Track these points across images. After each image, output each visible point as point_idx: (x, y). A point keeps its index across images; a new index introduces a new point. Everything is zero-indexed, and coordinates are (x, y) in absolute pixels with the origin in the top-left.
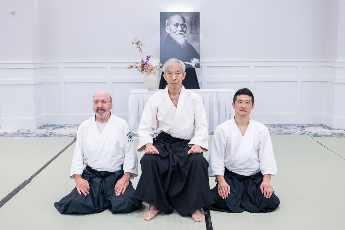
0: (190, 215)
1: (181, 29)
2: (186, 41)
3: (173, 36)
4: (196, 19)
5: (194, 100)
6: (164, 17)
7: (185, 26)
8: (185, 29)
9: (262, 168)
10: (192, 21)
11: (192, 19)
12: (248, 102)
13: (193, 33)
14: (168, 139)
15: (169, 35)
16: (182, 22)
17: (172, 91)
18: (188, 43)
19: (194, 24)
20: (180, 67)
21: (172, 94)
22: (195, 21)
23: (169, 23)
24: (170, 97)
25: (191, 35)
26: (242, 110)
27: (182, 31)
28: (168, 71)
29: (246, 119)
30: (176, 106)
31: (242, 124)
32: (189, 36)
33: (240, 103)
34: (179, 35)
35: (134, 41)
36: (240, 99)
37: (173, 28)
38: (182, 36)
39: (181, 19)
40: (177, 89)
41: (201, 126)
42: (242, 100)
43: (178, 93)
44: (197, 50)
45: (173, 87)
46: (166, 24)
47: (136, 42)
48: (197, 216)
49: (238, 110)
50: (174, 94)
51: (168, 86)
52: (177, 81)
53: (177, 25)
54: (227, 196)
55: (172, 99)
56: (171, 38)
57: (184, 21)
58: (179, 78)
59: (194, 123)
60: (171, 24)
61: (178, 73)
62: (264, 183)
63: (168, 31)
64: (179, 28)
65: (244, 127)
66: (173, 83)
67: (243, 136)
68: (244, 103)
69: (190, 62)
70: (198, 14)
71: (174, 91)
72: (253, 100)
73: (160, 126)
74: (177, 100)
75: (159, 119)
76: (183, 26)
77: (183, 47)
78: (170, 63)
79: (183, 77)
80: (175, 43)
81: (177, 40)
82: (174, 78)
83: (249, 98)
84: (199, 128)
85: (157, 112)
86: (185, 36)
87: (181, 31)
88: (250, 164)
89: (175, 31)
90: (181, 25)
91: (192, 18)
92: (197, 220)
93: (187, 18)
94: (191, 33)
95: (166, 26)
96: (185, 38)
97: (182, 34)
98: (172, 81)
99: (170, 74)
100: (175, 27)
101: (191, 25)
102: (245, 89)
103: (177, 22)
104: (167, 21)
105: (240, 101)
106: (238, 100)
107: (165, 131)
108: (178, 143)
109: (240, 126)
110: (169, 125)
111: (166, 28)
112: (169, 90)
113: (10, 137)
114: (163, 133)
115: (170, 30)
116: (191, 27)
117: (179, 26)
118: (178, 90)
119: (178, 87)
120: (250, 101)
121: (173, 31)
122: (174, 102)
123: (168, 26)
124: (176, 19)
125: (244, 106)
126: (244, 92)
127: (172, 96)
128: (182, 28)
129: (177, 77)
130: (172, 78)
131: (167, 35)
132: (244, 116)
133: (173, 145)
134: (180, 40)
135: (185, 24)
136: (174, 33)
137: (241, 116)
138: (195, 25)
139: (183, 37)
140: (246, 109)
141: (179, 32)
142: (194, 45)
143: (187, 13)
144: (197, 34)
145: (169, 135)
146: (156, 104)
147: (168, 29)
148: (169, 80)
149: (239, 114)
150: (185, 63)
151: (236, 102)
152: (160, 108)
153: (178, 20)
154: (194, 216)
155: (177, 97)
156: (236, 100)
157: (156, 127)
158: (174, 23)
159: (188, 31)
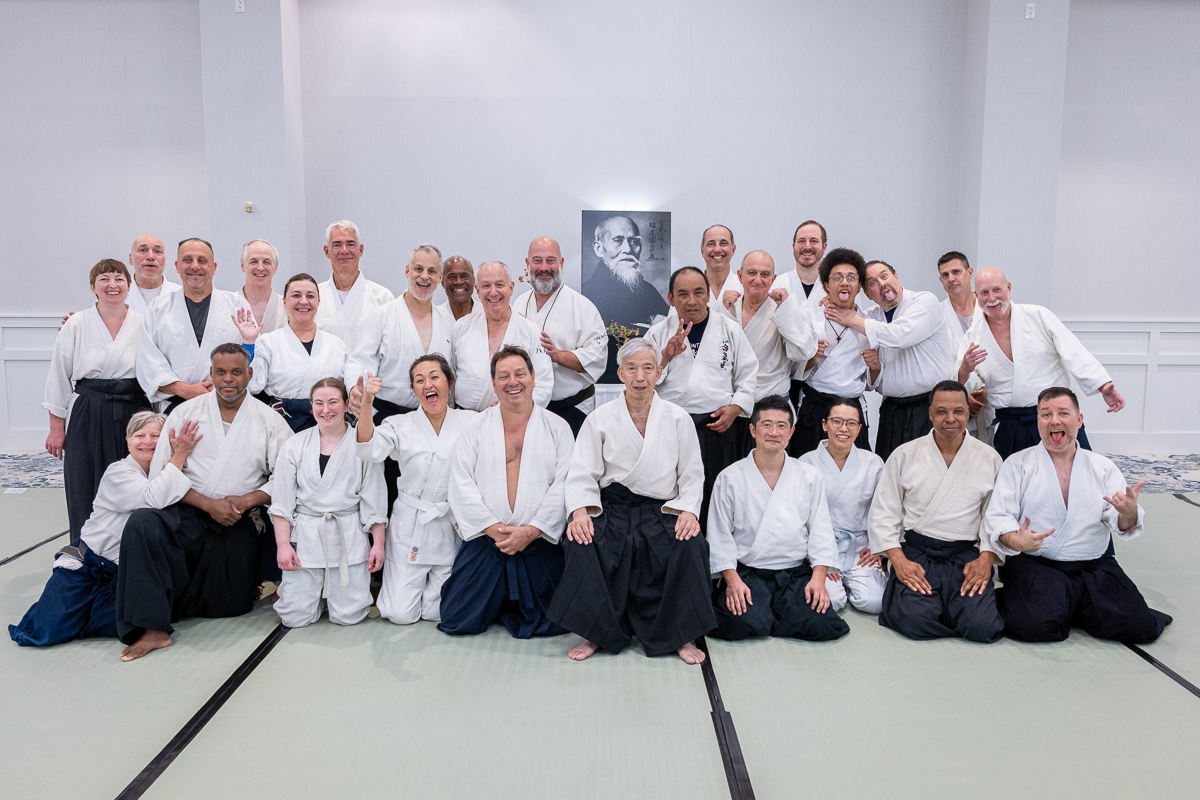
1: (628, 249)
2: (640, 277)
3: (612, 264)
4: (662, 226)
5: (678, 421)
6: (593, 220)
7: (638, 242)
8: (638, 249)
9: (812, 555)
10: (653, 231)
11: (654, 227)
13: (655, 257)
14: (623, 498)
15: (602, 261)
16: (631, 234)
17: (633, 403)
18: (644, 279)
19: (657, 238)
20: (652, 357)
21: (634, 409)
22: (660, 230)
23: (603, 236)
24: (631, 416)
25: (652, 262)
26: (771, 439)
27: (632, 252)
28: (628, 363)
29: (777, 456)
30: (643, 435)
31: (771, 469)
32: (647, 265)
33: (767, 425)
34: (625, 262)
36: (765, 419)
37: (612, 246)
38: (632, 264)
39: (629, 227)
40: (644, 400)
42: (770, 419)
43: (646, 406)
44: (664, 296)
45: (637, 396)
46: (597, 238)
48: (688, 653)
49: (765, 440)
50: (638, 410)
51: (625, 393)
52: (645, 384)
53: (620, 239)
54: (745, 611)
55: (634, 420)
56: (608, 268)
57: (636, 230)
58: (648, 376)
59: (677, 468)
60: (606, 237)
61: (648, 368)
62: (813, 584)
63: (599, 253)
64: (626, 247)
65: (775, 474)
66: (637, 388)
67: (774, 491)
68: (775, 426)
69: (650, 323)
70: (668, 214)
71: (639, 403)
72: (791, 419)
73: (608, 472)
74: (645, 421)
75: (608, 459)
76: (634, 241)
77: (633, 288)
78: (632, 346)
79: (657, 376)
80: (614, 281)
81: (619, 273)
82: (640, 378)
84: (688, 478)
85: (603, 443)
86: (637, 264)
87: (629, 254)
88: (789, 548)
89: (615, 254)
90: (629, 240)
91: (652, 225)
92: (691, 660)
93: (642, 225)
94: (652, 257)
95: (596, 241)
96: (638, 269)
97: (632, 260)
98: (635, 382)
99: (631, 368)
100: (616, 244)
101: (652, 240)
102: (777, 396)
103: (621, 234)
104: (597, 231)
105: (767, 423)
106: (762, 419)
107: (617, 480)
109: (767, 471)
110: (628, 471)
111: (596, 245)
112: (629, 401)
114: (615, 486)
115: (605, 250)
116: (651, 244)
117: (625, 241)
118: (646, 402)
119: (646, 396)
120: (786, 422)
121: (611, 253)
122: (638, 425)
123: (599, 242)
124: (617, 227)
125: (775, 433)
126: (776, 404)
127: (635, 414)
128: (630, 246)
129: (645, 376)
130: (636, 377)
132: (774, 452)
133: (636, 510)
134: (627, 273)
135: (638, 237)
136: (613, 258)
137: (769, 451)
138: (661, 239)
139: (634, 267)
140: (780, 437)
141: (625, 256)
143: (642, 214)
144: (666, 259)
145: (626, 489)
146: (600, 427)
147: (601, 249)
148: (630, 380)
149: (764, 448)
150: (638, 324)
151: (758, 423)
152: (609, 438)
153: (623, 229)
154: (683, 653)
155: (643, 416)
156: (759, 419)
157: (601, 473)
158: (614, 236)
159: (644, 254)
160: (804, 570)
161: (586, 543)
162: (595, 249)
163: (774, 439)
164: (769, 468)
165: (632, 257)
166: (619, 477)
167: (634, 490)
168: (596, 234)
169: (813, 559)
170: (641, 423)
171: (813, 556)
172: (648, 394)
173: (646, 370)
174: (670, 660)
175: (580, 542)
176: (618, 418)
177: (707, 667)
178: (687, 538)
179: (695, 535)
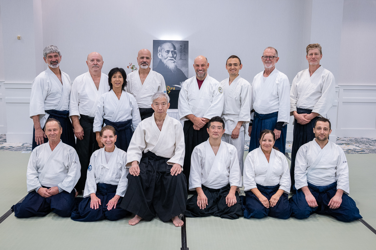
0: (171, 221)
1: (171, 56)
2: (176, 67)
3: (165, 61)
4: (185, 46)
5: (175, 125)
6: (157, 44)
7: (175, 53)
8: (175, 56)
10: (181, 48)
11: (182, 47)
12: (219, 127)
13: (182, 58)
14: (153, 157)
15: (161, 60)
16: (172, 49)
17: (158, 118)
18: (178, 68)
19: (183, 51)
20: (165, 99)
21: (158, 121)
22: (184, 48)
23: (161, 50)
24: (156, 123)
25: (181, 61)
26: (215, 134)
27: (173, 57)
28: (155, 102)
29: (218, 141)
30: (161, 131)
31: (215, 146)
32: (179, 62)
33: (213, 128)
34: (170, 60)
35: (129, 65)
36: (213, 125)
37: (165, 54)
38: (173, 61)
39: (172, 46)
41: (180, 147)
42: (215, 125)
43: (163, 120)
44: (185, 74)
45: (159, 115)
46: (159, 51)
47: (131, 66)
48: (177, 222)
49: (212, 134)
50: (160, 121)
51: (154, 114)
52: (162, 111)
53: (168, 52)
55: (158, 125)
56: (163, 63)
57: (175, 48)
58: (164, 108)
59: (175, 144)
60: (163, 50)
61: (164, 104)
63: (160, 57)
64: (170, 55)
65: (217, 147)
66: (159, 112)
67: (216, 155)
68: (216, 128)
70: (187, 42)
71: (160, 118)
72: (224, 126)
74: (162, 125)
75: (147, 141)
76: (174, 52)
77: (173, 71)
78: (157, 95)
79: (167, 107)
81: (168, 65)
82: (160, 108)
83: (221, 124)
84: (178, 148)
86: (175, 62)
88: (222, 179)
89: (166, 57)
90: (172, 52)
91: (181, 46)
92: (177, 225)
93: (177, 46)
94: (181, 59)
95: (159, 52)
96: (175, 64)
97: (173, 60)
98: (158, 110)
99: (157, 104)
100: (167, 53)
101: (181, 52)
102: (217, 116)
103: (169, 50)
104: (159, 48)
105: (213, 127)
107: (150, 150)
108: (161, 161)
109: (214, 147)
110: (154, 146)
111: (159, 54)
112: (156, 117)
113: (15, 151)
114: (149, 152)
115: (162, 56)
116: (180, 54)
117: (170, 52)
118: (163, 118)
119: (163, 115)
120: (221, 127)
121: (164, 57)
122: (159, 127)
123: (160, 53)
124: (167, 47)
125: (216, 131)
126: (216, 119)
127: (158, 122)
128: (172, 54)
129: (162, 108)
130: (158, 108)
131: (159, 61)
132: (217, 139)
134: (171, 65)
135: (176, 51)
136: (165, 59)
137: (214, 139)
139: (174, 63)
140: (218, 133)
141: (170, 58)
142: (183, 70)
143: (177, 42)
144: (186, 60)
145: (154, 154)
146: (143, 128)
147: (160, 55)
148: (156, 109)
149: (212, 137)
150: (175, 85)
151: (210, 127)
152: (147, 132)
153: (169, 48)
154: (174, 222)
155: (162, 123)
156: (210, 126)
157: (144, 147)
158: (166, 50)
159: (178, 57)
160: (227, 188)
161: (137, 175)
162: (158, 55)
163: (216, 133)
164: (214, 146)
165: (173, 59)
166: (151, 149)
167: (157, 154)
168: (159, 49)
169: (231, 183)
170: (160, 126)
171: (232, 182)
172: (164, 115)
173: (163, 105)
174: (168, 225)
175: (135, 175)
176: (151, 124)
177: (184, 229)
178: (176, 175)
179: (179, 173)
